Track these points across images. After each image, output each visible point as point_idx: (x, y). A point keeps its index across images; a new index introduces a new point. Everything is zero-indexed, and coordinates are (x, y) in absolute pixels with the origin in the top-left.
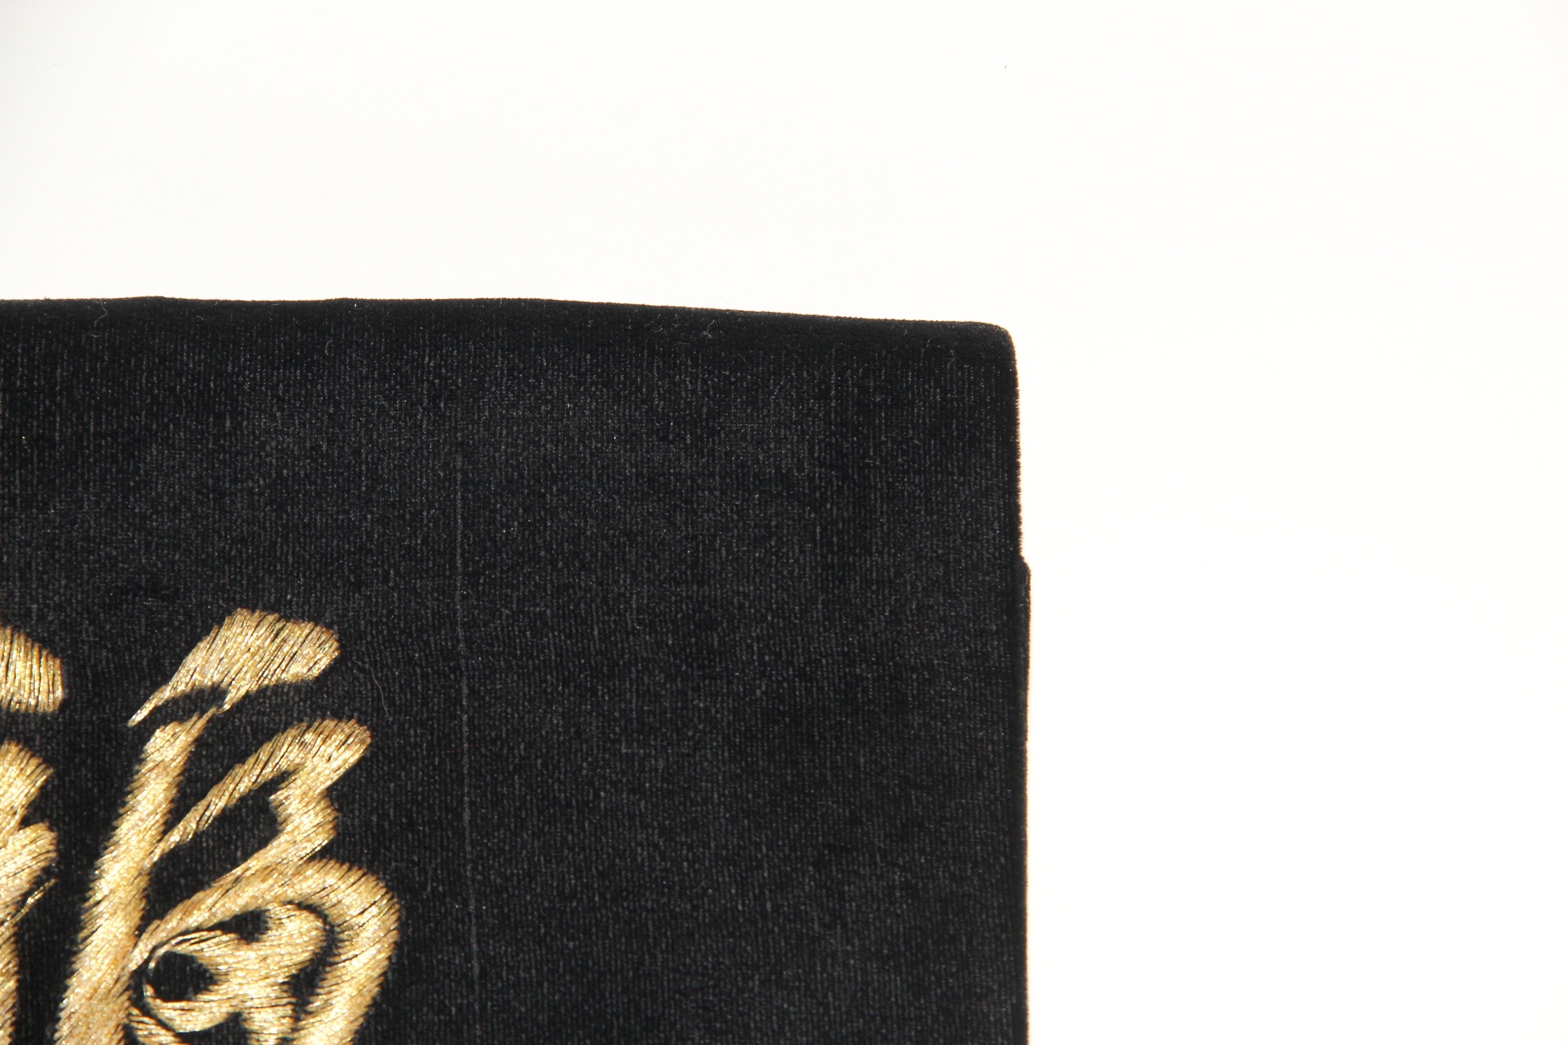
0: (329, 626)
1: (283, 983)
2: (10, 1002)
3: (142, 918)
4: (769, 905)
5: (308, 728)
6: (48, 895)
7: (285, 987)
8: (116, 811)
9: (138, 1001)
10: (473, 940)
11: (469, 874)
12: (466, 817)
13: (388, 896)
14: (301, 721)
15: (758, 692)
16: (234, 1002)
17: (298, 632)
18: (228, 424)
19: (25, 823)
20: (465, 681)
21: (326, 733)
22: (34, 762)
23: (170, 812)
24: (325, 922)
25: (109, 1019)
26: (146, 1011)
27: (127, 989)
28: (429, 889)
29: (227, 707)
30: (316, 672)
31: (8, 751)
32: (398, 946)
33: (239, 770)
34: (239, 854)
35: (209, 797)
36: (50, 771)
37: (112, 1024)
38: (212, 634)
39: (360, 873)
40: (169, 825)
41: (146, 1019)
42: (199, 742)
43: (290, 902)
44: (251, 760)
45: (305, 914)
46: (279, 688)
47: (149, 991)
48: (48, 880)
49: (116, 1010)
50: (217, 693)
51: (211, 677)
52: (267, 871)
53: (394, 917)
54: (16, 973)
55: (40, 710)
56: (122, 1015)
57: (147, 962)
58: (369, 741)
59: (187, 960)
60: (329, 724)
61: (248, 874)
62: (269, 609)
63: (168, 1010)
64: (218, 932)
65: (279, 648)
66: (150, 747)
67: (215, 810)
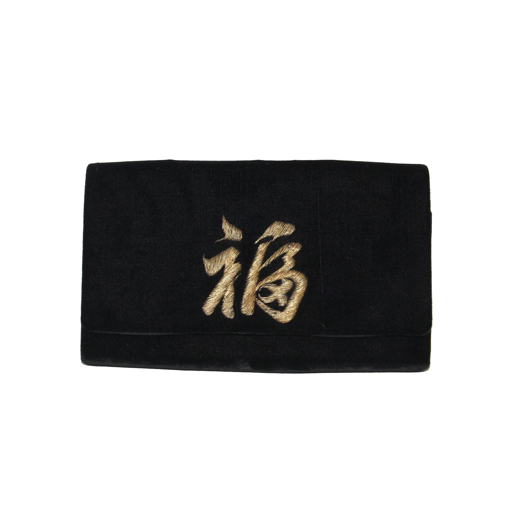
0: (293, 224)
1: (285, 294)
2: (233, 297)
3: (258, 281)
4: (380, 279)
5: (290, 244)
6: (240, 276)
7: (286, 295)
8: (252, 260)
9: (257, 297)
10: (322, 286)
11: (321, 273)
12: (320, 262)
13: (305, 277)
14: (288, 243)
15: (378, 238)
16: (276, 297)
17: (287, 225)
18: (273, 184)
19: (235, 262)
20: (320, 235)
21: (293, 245)
22: (237, 250)
23: (263, 260)
24: (293, 282)
25: (252, 300)
26: (259, 299)
27: (255, 295)
28: (313, 276)
29: (274, 240)
30: (291, 233)
31: (232, 248)
32: (307, 287)
33: (276, 253)
34: (276, 269)
35: (270, 258)
36: (240, 252)
37: (252, 301)
38: (271, 226)
39: (300, 273)
40: (263, 263)
41: (259, 300)
42: (268, 247)
43: (286, 278)
44: (279, 250)
45: (289, 280)
46: (284, 236)
47: (259, 295)
48: (240, 273)
49: (253, 299)
50: (272, 237)
51: (270, 234)
52: (282, 272)
53: (307, 281)
54: (234, 291)
55: (238, 240)
56: (254, 299)
57: (259, 289)
58: (301, 247)
59: (267, 289)
60: (293, 243)
61: (278, 272)
62: (282, 221)
63: (263, 299)
64: (273, 284)
65: (284, 229)
66: (259, 248)
67: (271, 260)
